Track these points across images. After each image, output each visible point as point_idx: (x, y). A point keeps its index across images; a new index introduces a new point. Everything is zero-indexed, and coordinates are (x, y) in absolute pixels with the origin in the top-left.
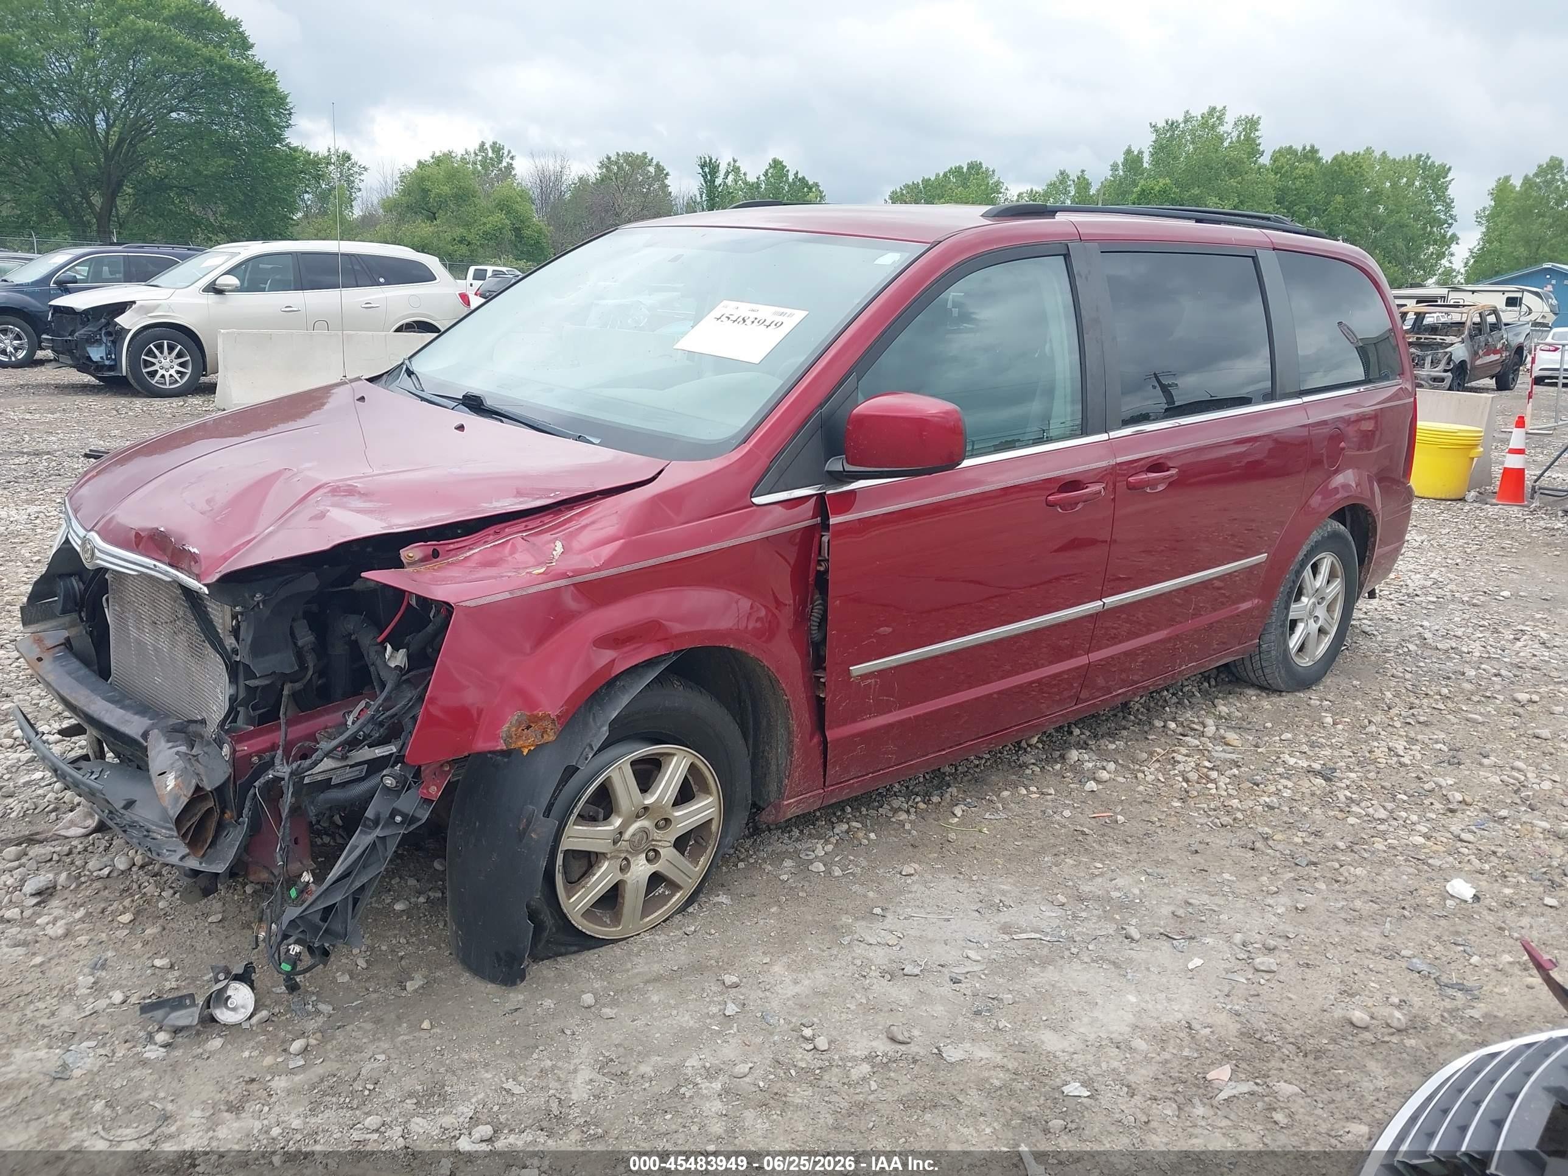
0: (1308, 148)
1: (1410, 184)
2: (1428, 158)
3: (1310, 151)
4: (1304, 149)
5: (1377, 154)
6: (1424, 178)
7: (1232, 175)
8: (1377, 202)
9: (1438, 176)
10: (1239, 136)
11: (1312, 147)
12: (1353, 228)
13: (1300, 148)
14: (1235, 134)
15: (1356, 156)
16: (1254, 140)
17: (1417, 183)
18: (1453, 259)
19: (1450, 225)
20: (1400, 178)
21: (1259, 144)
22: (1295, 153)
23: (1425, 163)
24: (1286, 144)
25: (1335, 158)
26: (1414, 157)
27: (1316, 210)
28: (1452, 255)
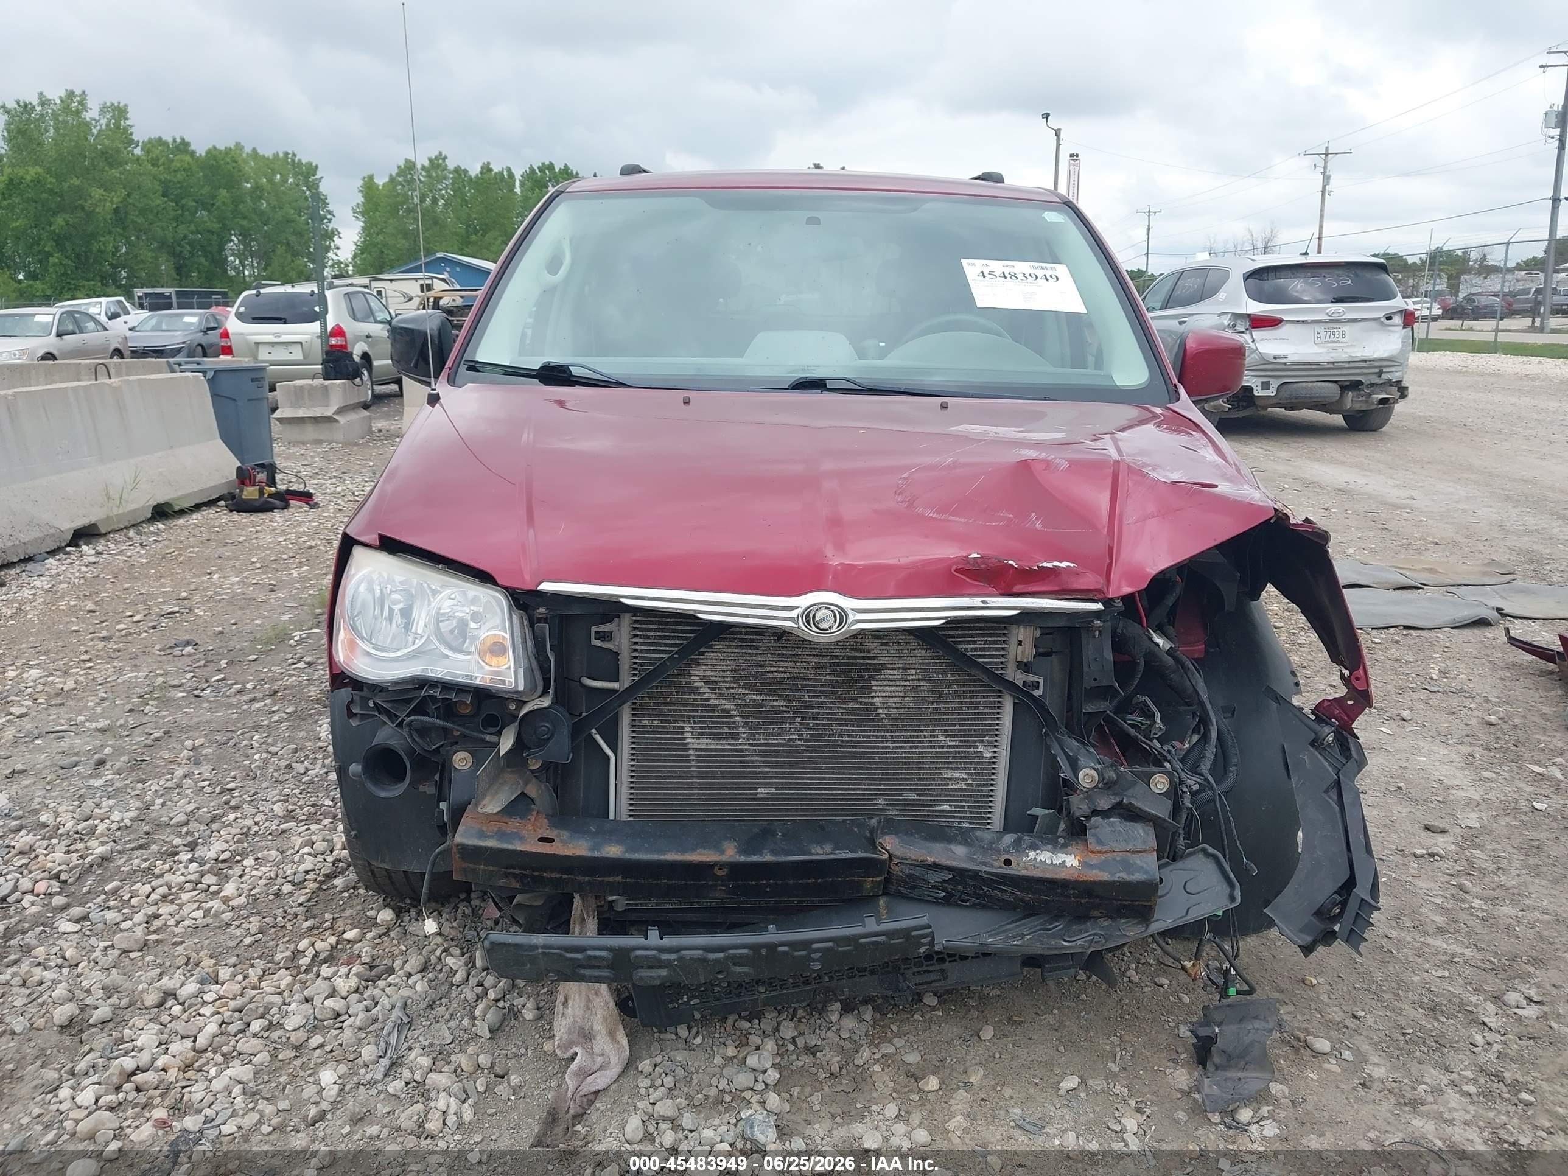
0: (178, 140)
1: (284, 180)
2: (294, 155)
3: (181, 144)
4: (174, 140)
5: (248, 149)
6: (295, 175)
7: (111, 166)
8: (260, 198)
9: (308, 173)
10: (108, 125)
11: (183, 139)
12: (245, 223)
13: (170, 140)
14: (104, 121)
15: (228, 151)
16: (126, 129)
17: (291, 180)
18: (338, 252)
19: (330, 220)
20: (274, 175)
21: (131, 134)
22: (165, 144)
23: (293, 161)
24: (154, 135)
25: (209, 152)
26: (281, 155)
27: (203, 204)
28: (338, 248)
